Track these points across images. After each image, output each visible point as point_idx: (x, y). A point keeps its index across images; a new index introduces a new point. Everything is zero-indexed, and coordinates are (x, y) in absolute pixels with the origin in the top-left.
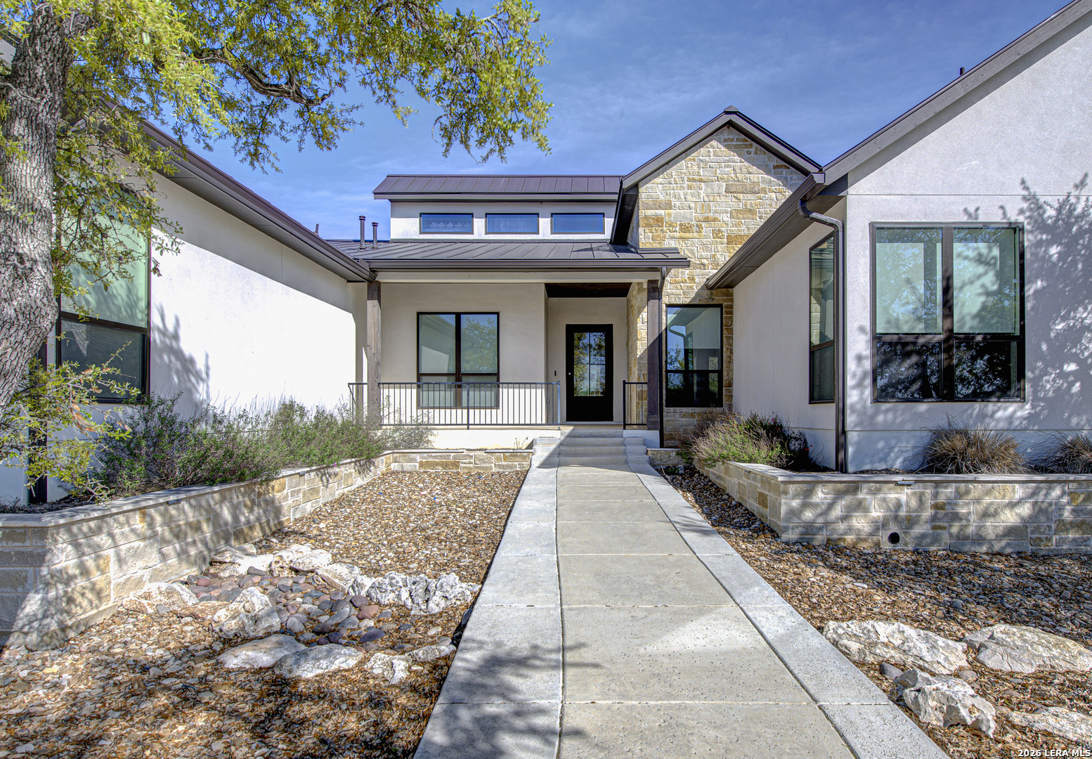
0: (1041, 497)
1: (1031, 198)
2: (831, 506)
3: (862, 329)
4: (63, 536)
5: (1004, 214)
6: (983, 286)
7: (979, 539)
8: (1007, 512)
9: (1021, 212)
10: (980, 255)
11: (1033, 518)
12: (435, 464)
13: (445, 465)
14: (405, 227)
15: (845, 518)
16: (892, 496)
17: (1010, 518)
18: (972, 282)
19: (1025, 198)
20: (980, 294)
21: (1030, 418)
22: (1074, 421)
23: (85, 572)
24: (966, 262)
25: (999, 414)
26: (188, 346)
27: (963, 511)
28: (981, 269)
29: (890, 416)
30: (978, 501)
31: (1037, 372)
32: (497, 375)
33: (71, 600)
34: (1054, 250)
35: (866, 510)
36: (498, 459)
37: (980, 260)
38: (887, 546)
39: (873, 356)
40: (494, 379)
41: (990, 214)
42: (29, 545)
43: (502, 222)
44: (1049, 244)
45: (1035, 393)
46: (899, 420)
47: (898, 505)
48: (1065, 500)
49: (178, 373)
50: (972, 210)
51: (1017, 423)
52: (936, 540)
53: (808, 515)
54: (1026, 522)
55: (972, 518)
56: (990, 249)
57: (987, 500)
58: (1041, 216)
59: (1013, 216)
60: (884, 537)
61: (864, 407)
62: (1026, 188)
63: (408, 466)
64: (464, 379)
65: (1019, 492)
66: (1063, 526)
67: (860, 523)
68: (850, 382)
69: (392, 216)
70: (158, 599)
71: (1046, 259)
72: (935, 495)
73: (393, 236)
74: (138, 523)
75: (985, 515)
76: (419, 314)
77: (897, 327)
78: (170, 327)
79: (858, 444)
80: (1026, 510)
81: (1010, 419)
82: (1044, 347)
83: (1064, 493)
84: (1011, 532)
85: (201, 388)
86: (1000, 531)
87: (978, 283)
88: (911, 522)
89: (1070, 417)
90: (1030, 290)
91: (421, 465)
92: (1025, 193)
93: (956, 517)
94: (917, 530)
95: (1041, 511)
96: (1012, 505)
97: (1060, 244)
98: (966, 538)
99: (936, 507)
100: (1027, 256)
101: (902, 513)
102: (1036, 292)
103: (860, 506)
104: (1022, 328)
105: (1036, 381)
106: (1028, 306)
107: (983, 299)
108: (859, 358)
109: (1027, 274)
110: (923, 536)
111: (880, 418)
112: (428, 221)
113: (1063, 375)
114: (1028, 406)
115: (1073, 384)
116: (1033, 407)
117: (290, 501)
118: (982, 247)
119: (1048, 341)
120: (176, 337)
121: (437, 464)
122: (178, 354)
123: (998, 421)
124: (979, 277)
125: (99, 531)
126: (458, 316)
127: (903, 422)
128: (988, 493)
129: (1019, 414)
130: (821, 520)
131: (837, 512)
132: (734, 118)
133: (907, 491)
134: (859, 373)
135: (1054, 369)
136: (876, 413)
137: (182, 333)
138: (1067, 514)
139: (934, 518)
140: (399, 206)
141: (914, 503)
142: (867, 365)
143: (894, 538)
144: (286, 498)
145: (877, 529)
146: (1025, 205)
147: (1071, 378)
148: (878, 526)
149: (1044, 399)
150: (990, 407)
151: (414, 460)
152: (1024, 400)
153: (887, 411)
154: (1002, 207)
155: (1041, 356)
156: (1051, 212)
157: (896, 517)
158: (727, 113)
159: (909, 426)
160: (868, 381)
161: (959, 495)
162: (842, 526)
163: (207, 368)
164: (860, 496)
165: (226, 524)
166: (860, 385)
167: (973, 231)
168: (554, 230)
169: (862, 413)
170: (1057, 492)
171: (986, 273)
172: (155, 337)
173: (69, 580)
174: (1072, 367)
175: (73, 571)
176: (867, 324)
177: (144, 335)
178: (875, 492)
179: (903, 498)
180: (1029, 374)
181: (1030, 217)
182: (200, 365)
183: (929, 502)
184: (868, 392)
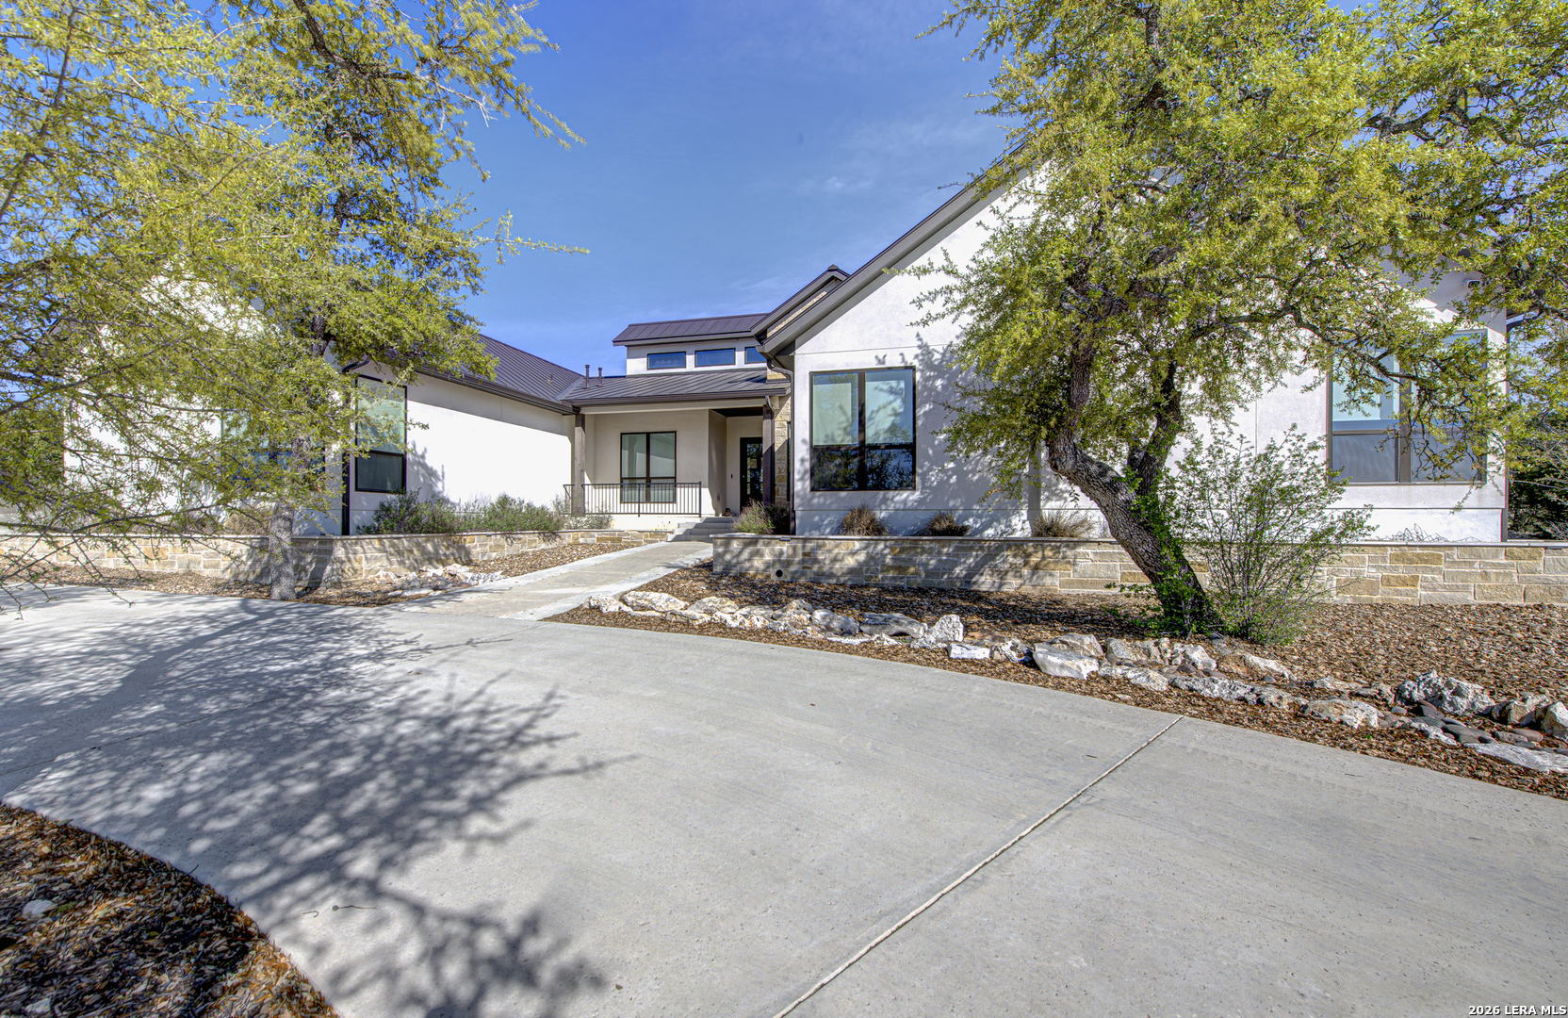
0: (871, 549)
1: (923, 347)
2: (740, 553)
3: (804, 441)
4: (339, 543)
5: (903, 359)
6: (893, 409)
7: (831, 575)
8: (850, 558)
9: (916, 356)
10: (891, 388)
11: (866, 563)
12: (606, 540)
13: (613, 540)
14: (637, 366)
15: (749, 560)
16: (778, 547)
17: (851, 562)
18: (885, 407)
19: (919, 347)
20: (890, 415)
21: (920, 501)
22: (951, 503)
23: (349, 560)
24: (882, 394)
25: (897, 499)
26: (429, 462)
27: (821, 557)
28: (892, 398)
29: (822, 500)
30: (830, 551)
31: (925, 469)
32: (675, 478)
33: (343, 571)
34: (939, 383)
35: (762, 556)
36: (646, 536)
37: (891, 391)
38: (774, 578)
39: (811, 459)
40: (672, 481)
41: (894, 361)
42: (327, 547)
43: (707, 357)
44: (935, 378)
45: (923, 483)
46: (828, 502)
47: (781, 553)
48: (887, 551)
49: (423, 476)
50: (881, 357)
51: (909, 504)
52: (803, 574)
53: (728, 557)
54: (861, 565)
55: (827, 562)
56: (899, 384)
57: (836, 551)
58: (930, 359)
59: (911, 360)
60: (772, 572)
61: (805, 494)
62: (920, 340)
63: (590, 540)
64: (653, 481)
65: (857, 545)
66: (887, 568)
67: (758, 563)
68: (797, 476)
69: (629, 357)
70: (382, 578)
71: (933, 389)
72: (804, 547)
73: (628, 374)
74: (376, 544)
75: (835, 560)
76: (622, 434)
77: (833, 440)
78: (420, 452)
79: (801, 518)
80: (862, 557)
81: (905, 502)
82: (931, 452)
83: (886, 547)
84: (851, 571)
85: (440, 484)
86: (844, 570)
87: (890, 407)
88: (788, 563)
89: (948, 500)
90: (920, 412)
91: (598, 539)
92: (919, 343)
93: (816, 561)
94: (793, 568)
95: (870, 558)
96: (853, 553)
97: (943, 378)
98: (823, 574)
99: (804, 554)
100: (919, 388)
101: (784, 558)
102: (925, 413)
103: (758, 553)
104: (914, 438)
105: (924, 476)
106: (919, 423)
107: (892, 418)
108: (803, 461)
109: (918, 401)
110: (796, 572)
111: (815, 501)
112: (654, 360)
113: (943, 471)
114: (918, 493)
115: (951, 477)
116: (922, 493)
117: (479, 549)
118: (894, 383)
119: (933, 447)
120: (423, 457)
121: (607, 539)
122: (424, 466)
123: (896, 503)
124: (891, 402)
125: (356, 543)
126: (648, 434)
127: (831, 504)
128: (837, 546)
129: (911, 498)
130: (734, 561)
131: (745, 555)
132: (836, 274)
133: (787, 544)
134: (802, 469)
135: (938, 466)
136: (813, 497)
137: (426, 455)
138: (888, 560)
139: (803, 561)
140: (634, 351)
141: (791, 551)
142: (807, 465)
143: (779, 573)
144: (475, 547)
145: (768, 567)
146: (919, 351)
147: (950, 473)
148: (768, 565)
149: (930, 487)
150: (891, 494)
151: (593, 536)
152: (914, 489)
153: (819, 497)
154: (902, 354)
155: (928, 458)
156: (937, 356)
157: (779, 561)
158: (829, 271)
159: (834, 506)
160: (808, 476)
161: (819, 547)
162: (747, 565)
163: (443, 473)
164: (759, 547)
165: (430, 553)
166: (802, 479)
167: (884, 373)
168: (748, 360)
169: (803, 498)
170: (881, 546)
171: (895, 400)
172: (409, 457)
173: (342, 562)
174: (951, 465)
175: (344, 559)
176: (808, 438)
177: (403, 457)
178: (767, 545)
179: (785, 549)
180: (919, 470)
181: (922, 360)
182: (440, 473)
183: (800, 552)
184: (808, 483)
